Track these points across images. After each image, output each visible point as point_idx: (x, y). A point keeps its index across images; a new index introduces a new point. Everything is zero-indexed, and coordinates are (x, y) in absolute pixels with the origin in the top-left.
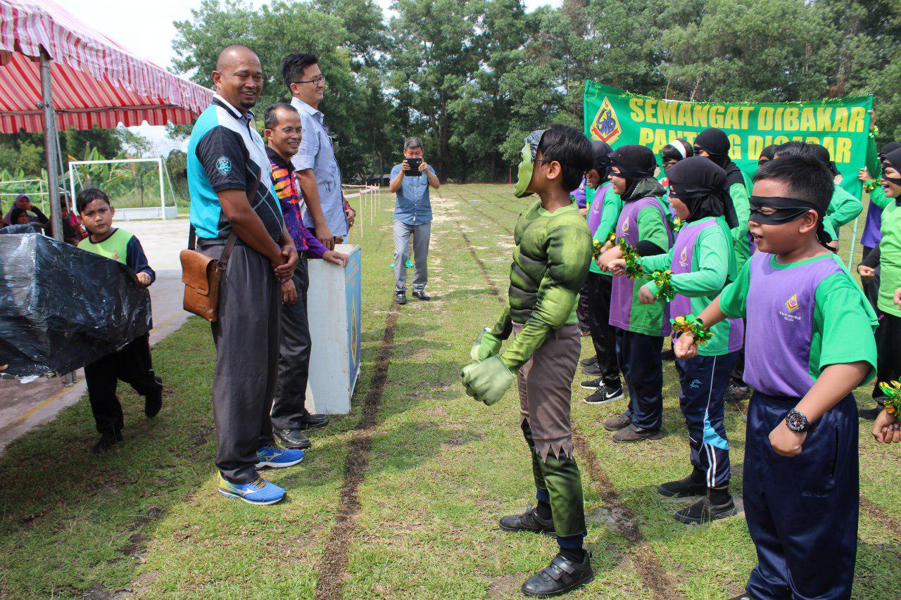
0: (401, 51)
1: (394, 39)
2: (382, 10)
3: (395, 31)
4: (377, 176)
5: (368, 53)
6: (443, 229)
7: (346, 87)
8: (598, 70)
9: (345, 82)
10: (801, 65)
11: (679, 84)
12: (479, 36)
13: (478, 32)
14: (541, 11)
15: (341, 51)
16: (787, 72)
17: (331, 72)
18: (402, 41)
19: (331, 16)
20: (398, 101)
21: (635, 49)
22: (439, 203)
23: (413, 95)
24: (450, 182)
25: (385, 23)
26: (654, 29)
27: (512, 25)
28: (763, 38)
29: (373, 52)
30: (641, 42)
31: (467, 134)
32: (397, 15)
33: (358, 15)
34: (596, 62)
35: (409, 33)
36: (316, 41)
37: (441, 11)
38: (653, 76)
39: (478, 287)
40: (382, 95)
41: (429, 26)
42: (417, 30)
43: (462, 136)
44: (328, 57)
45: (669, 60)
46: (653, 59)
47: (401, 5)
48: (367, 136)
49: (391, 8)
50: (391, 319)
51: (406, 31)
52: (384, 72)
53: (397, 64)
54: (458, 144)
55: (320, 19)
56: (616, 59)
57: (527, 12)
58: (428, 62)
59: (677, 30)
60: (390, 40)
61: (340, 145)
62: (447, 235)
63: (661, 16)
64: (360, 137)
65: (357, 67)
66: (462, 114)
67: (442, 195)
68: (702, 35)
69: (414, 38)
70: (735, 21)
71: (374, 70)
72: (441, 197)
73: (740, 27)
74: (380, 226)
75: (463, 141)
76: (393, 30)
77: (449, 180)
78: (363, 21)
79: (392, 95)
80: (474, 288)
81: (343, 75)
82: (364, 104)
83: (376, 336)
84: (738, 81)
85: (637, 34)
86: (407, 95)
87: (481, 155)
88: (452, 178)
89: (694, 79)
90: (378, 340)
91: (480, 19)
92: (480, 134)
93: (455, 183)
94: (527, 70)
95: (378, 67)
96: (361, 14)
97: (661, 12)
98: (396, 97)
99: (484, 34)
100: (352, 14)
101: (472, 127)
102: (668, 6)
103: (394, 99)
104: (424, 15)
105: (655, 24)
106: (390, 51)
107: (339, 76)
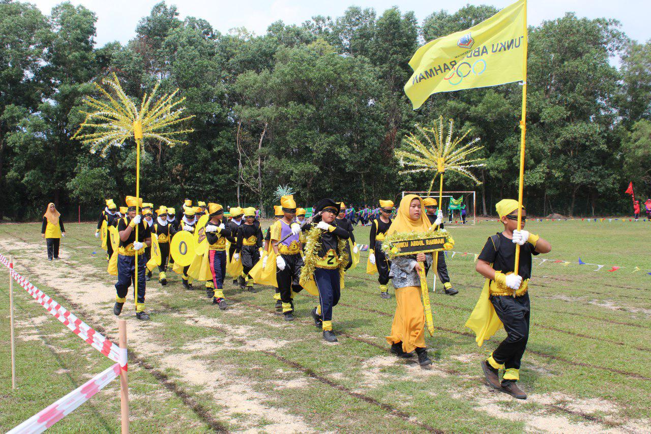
11: (250, 126)
12: (43, 68)
13: (43, 63)
14: (110, 47)
21: (209, 91)
24: (7, 221)
31: (27, 168)
43: (21, 172)
45: (243, 102)
54: (17, 179)
57: (96, 47)
59: (251, 75)
66: (24, 148)
68: (275, 80)
70: (307, 69)
73: (314, 75)
75: (23, 177)
85: (209, 76)
87: (45, 192)
91: (45, 50)
92: (42, 170)
93: (12, 221)
99: (49, 67)
101: (34, 162)
102: (236, 54)
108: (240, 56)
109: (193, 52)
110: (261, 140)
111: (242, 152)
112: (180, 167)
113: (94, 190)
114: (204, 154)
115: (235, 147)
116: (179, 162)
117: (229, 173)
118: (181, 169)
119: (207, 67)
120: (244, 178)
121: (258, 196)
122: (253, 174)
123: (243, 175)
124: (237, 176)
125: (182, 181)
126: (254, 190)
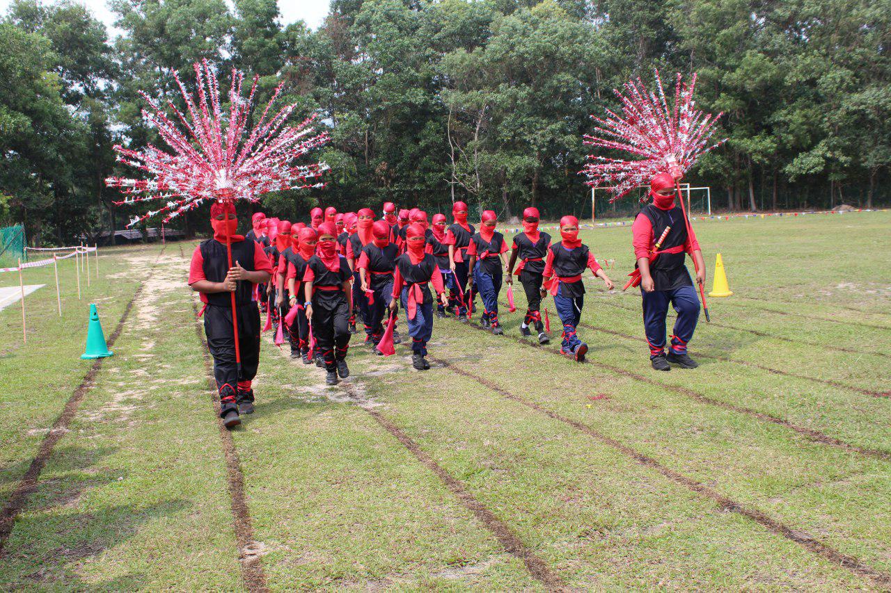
0: (131, 78)
1: (120, 63)
2: (105, 28)
3: (122, 54)
4: (105, 233)
5: (89, 82)
6: (171, 299)
7: (56, 124)
8: (370, 99)
9: (55, 117)
10: (592, 90)
11: (463, 114)
12: (227, 60)
15: (49, 78)
16: (580, 99)
17: (35, 105)
18: (132, 65)
19: (34, 35)
20: (130, 140)
21: (411, 74)
22: (178, 264)
23: (148, 132)
25: (110, 43)
26: (430, 51)
27: (262, 45)
28: (551, 60)
29: (95, 80)
30: (416, 66)
32: (125, 34)
33: (72, 33)
34: (367, 89)
35: (140, 57)
36: (12, 66)
37: (177, 29)
38: (435, 105)
39: (191, 380)
40: (109, 133)
41: (164, 48)
42: (150, 53)
44: (31, 86)
45: (451, 86)
46: (431, 86)
47: (129, 21)
48: (91, 184)
49: (116, 25)
50: (51, 439)
51: (136, 54)
52: (112, 104)
53: (127, 95)
55: (19, 38)
56: (390, 86)
58: (165, 91)
59: (460, 53)
60: (117, 65)
61: (56, 196)
62: (173, 308)
63: (436, 36)
64: (82, 186)
65: (74, 99)
67: (185, 254)
69: (146, 63)
71: (97, 101)
72: (182, 256)
73: (526, 48)
74: (89, 300)
76: (120, 52)
77: (198, 234)
78: (79, 41)
79: (122, 132)
80: (186, 383)
81: (51, 107)
82: (83, 144)
83: (15, 472)
84: (528, 109)
86: (140, 131)
88: (201, 232)
89: (479, 106)
90: (15, 479)
91: (228, 39)
94: (286, 100)
95: (103, 99)
96: (76, 32)
97: (436, 32)
98: (127, 134)
99: (234, 58)
100: (65, 32)
102: (444, 26)
103: (123, 137)
104: (156, 36)
105: (433, 45)
106: (117, 78)
107: (47, 110)
108: (448, 28)
109: (391, 30)
110: (477, 129)
111: (454, 145)
112: (384, 166)
113: (285, 198)
114: (410, 149)
115: (446, 139)
116: (383, 160)
117: (440, 171)
118: (385, 168)
119: (408, 47)
120: (457, 177)
121: (476, 197)
122: (469, 171)
123: (455, 173)
124: (450, 174)
125: (387, 183)
126: (470, 190)
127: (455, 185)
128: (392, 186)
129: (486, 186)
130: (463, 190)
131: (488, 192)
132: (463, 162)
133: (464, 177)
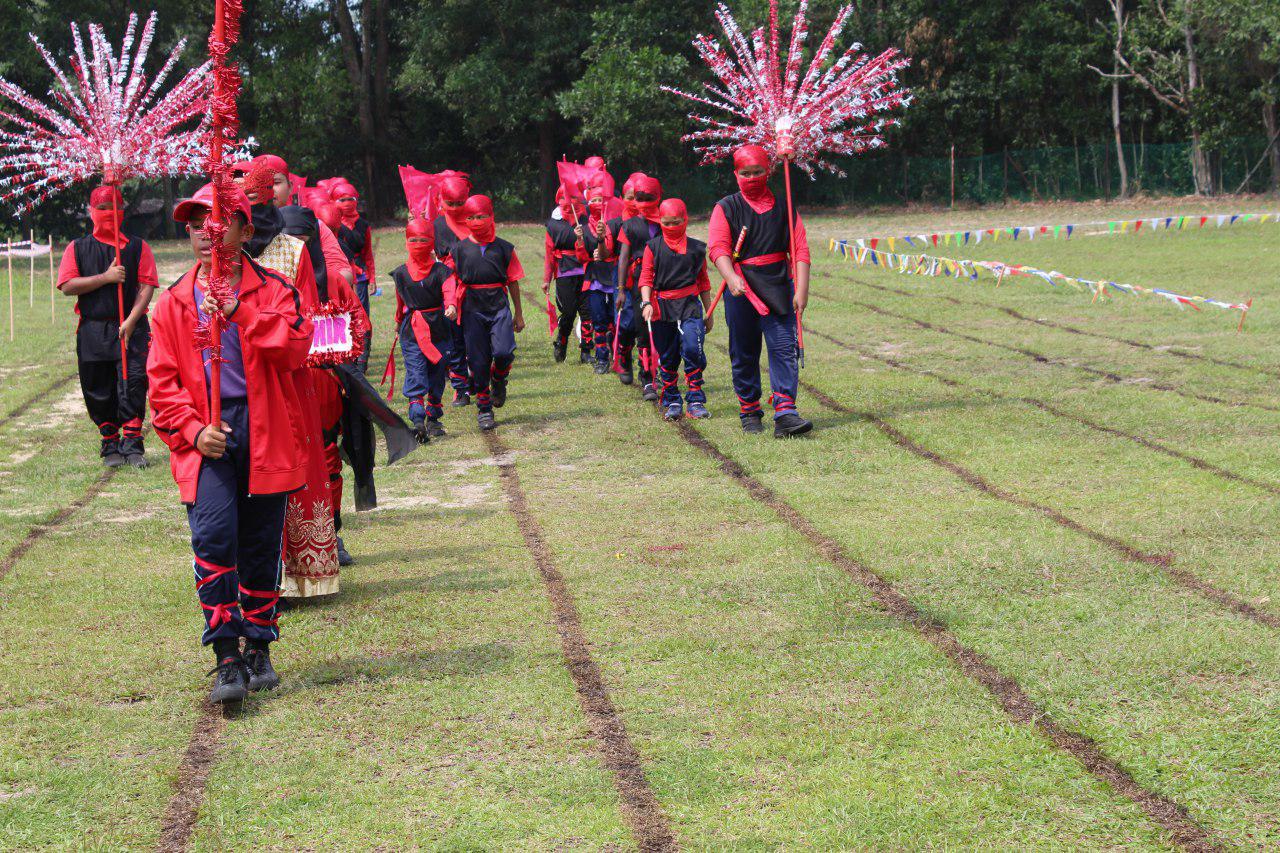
120: (1128, 60)
121: (1185, 118)
122: (1166, 42)
123: (1124, 50)
124: (1107, 49)
125: (931, 76)
126: (1165, 99)
127: (1124, 86)
128: (943, 86)
129: (1212, 85)
130: (1144, 97)
131: (1220, 106)
132: (1150, 16)
133: (1150, 61)
